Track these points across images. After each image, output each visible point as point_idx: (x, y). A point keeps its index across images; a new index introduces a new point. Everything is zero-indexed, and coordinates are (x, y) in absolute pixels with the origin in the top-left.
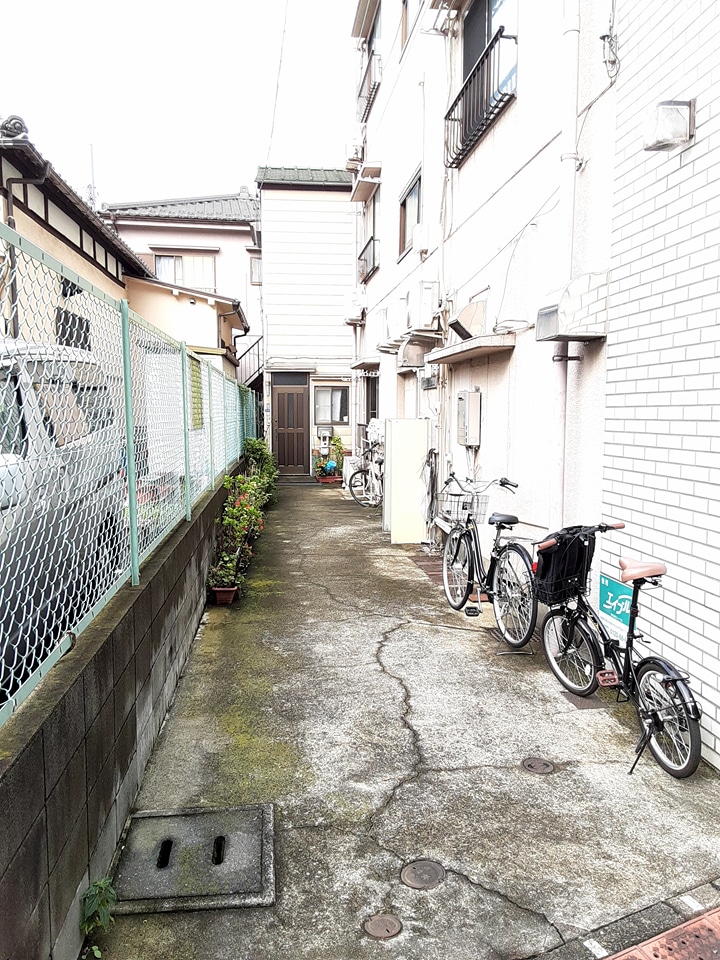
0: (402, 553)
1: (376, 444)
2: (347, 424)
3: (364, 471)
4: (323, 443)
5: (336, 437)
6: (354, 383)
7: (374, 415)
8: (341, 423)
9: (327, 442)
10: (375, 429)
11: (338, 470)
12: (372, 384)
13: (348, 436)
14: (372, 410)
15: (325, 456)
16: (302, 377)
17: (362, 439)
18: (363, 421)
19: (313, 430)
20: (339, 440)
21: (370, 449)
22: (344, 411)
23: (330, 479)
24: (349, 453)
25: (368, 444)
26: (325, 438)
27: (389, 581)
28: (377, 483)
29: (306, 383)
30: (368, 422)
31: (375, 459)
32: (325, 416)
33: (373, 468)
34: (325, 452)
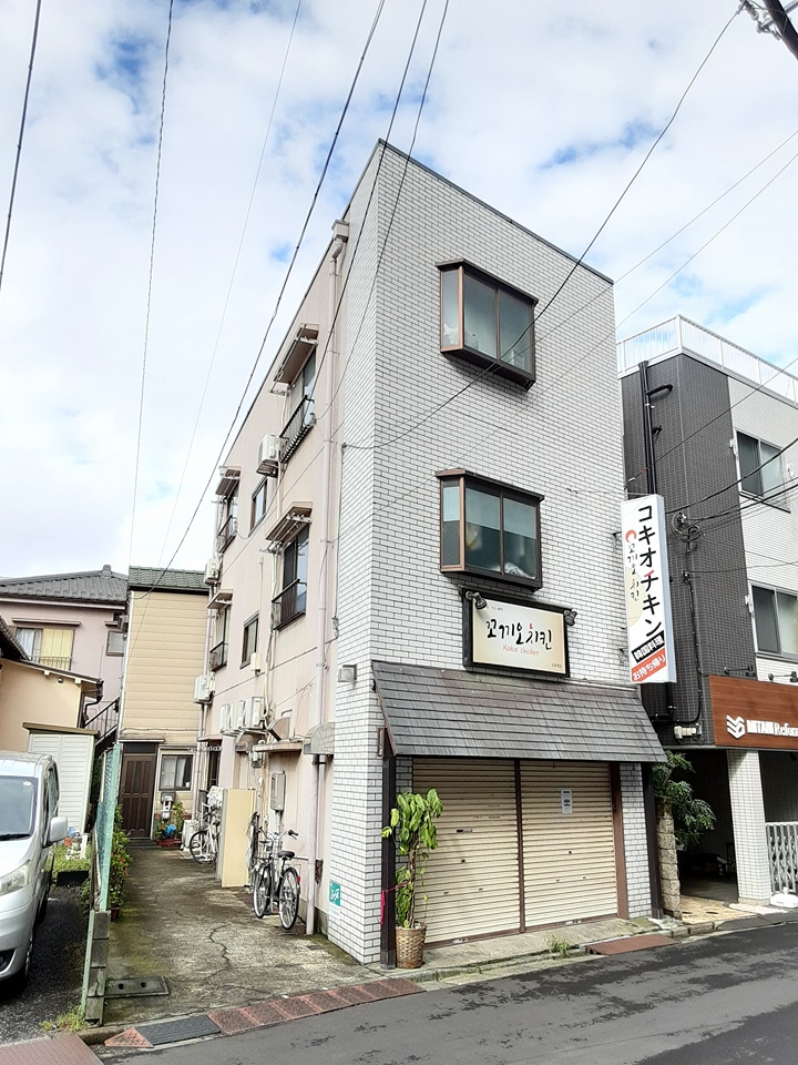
0: (228, 892)
1: (214, 808)
2: (189, 789)
3: (203, 832)
4: (165, 807)
5: (178, 802)
6: (198, 754)
7: (215, 783)
8: (184, 788)
9: (169, 806)
10: (215, 795)
11: (178, 834)
12: (214, 758)
13: (188, 801)
14: (213, 779)
15: (166, 820)
16: (151, 746)
17: (203, 804)
18: (204, 788)
19: (157, 795)
20: (180, 805)
21: (210, 813)
22: (187, 777)
23: (169, 842)
24: (189, 817)
25: (207, 808)
26: (167, 803)
27: (219, 907)
28: (212, 843)
29: (155, 752)
30: (209, 789)
31: (213, 821)
32: (169, 783)
33: (211, 829)
34: (167, 816)
